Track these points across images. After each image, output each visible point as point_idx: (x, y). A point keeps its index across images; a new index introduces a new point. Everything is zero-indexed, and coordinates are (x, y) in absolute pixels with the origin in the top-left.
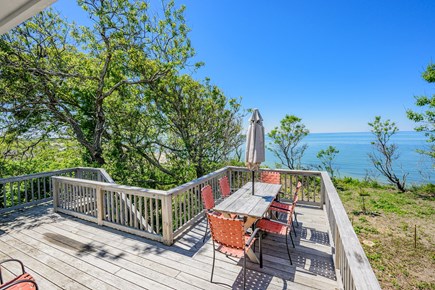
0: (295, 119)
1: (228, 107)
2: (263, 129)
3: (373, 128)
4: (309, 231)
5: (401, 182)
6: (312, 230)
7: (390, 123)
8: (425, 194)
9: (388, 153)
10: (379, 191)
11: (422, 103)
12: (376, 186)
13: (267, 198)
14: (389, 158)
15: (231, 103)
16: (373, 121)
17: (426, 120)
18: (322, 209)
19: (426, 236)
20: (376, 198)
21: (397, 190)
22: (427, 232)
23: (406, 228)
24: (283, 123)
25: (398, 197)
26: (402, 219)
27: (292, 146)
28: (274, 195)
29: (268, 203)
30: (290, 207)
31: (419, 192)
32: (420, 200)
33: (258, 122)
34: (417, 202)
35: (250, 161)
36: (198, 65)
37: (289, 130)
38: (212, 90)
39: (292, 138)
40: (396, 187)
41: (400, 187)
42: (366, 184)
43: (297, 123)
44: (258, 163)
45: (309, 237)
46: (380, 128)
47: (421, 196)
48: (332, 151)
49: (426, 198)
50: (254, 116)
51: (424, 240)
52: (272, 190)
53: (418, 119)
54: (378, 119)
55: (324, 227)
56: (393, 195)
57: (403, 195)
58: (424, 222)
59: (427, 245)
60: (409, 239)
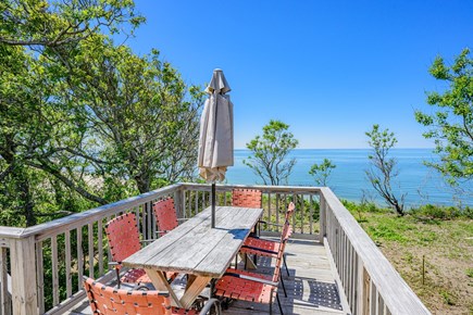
0: (281, 126)
1: (187, 98)
2: (230, 106)
3: (371, 139)
4: (306, 285)
5: (400, 204)
6: (311, 282)
7: (389, 133)
8: (424, 217)
9: (386, 169)
10: (377, 216)
11: (434, 101)
12: (373, 210)
13: (236, 233)
14: (387, 176)
15: (193, 92)
16: (371, 130)
17: (436, 122)
18: (322, 244)
19: (432, 268)
20: (375, 225)
21: (396, 214)
22: (433, 263)
23: (410, 260)
24: (266, 130)
25: (398, 222)
26: (405, 249)
27: (277, 160)
28: (249, 226)
29: (239, 242)
30: (277, 247)
31: (418, 215)
32: (421, 224)
33: (222, 92)
34: (418, 227)
35: (206, 164)
36: (136, 23)
37: (273, 140)
38: (162, 68)
39: (277, 150)
40: (395, 210)
41: (399, 211)
42: (363, 208)
43: (283, 132)
44: (221, 168)
45: (306, 296)
46: (378, 139)
47: (421, 220)
48: (328, 165)
49: (426, 221)
50: (215, 81)
51: (431, 274)
52: (246, 217)
53: (427, 122)
54: (376, 128)
55: (329, 274)
56: (391, 220)
57: (402, 219)
58: (428, 251)
59: (435, 280)
60: (415, 273)
